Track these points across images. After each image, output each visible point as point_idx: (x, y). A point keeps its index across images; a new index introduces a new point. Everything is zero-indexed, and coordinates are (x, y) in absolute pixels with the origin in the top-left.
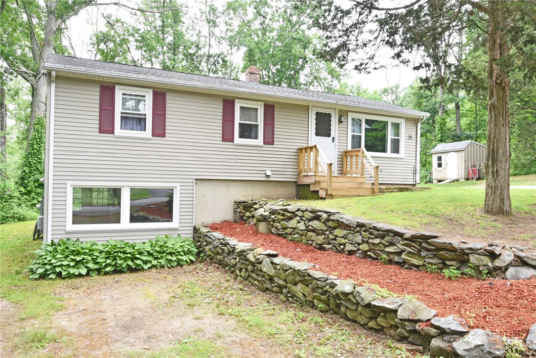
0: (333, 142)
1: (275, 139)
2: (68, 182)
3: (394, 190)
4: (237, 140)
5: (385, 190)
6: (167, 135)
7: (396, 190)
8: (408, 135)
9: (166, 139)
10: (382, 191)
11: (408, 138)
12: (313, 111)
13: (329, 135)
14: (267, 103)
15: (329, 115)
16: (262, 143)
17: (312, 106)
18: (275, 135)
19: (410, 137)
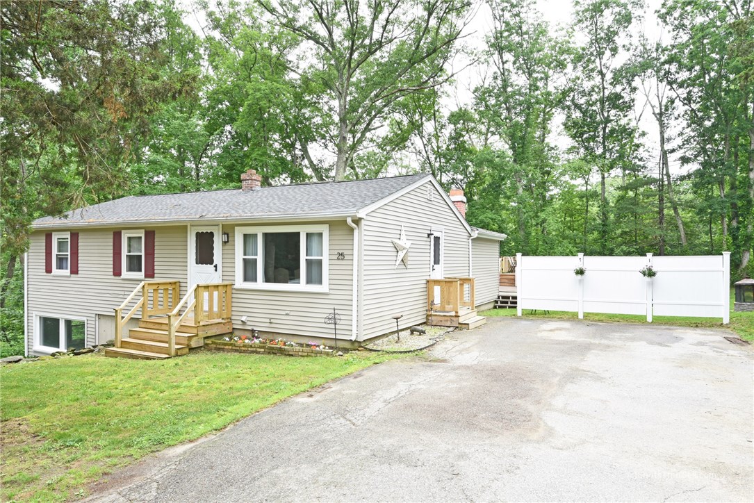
0: (216, 270)
1: (156, 271)
2: (34, 312)
3: (258, 350)
4: (125, 274)
5: (243, 349)
6: (79, 272)
7: (263, 350)
8: (336, 252)
9: (79, 276)
10: (238, 348)
11: (336, 257)
12: (192, 232)
13: (211, 263)
14: (147, 230)
15: (212, 234)
16: (143, 277)
17: (191, 226)
18: (155, 267)
19: (342, 254)
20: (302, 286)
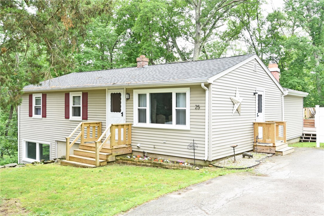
0: (122, 116)
1: (88, 116)
2: (23, 139)
3: (147, 164)
4: (72, 117)
5: (138, 163)
6: (47, 116)
7: (150, 164)
8: (194, 105)
9: (47, 119)
10: (135, 163)
11: (194, 108)
12: (109, 93)
13: (120, 111)
14: (84, 92)
15: (120, 94)
16: (81, 119)
17: (108, 89)
18: (88, 113)
19: (198, 106)
20: (173, 125)
